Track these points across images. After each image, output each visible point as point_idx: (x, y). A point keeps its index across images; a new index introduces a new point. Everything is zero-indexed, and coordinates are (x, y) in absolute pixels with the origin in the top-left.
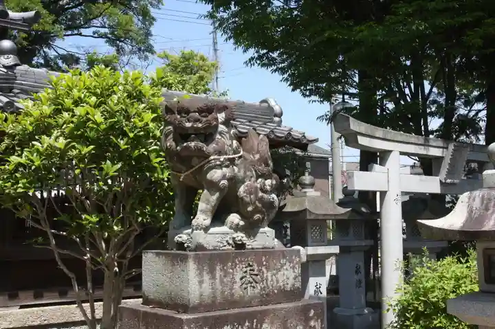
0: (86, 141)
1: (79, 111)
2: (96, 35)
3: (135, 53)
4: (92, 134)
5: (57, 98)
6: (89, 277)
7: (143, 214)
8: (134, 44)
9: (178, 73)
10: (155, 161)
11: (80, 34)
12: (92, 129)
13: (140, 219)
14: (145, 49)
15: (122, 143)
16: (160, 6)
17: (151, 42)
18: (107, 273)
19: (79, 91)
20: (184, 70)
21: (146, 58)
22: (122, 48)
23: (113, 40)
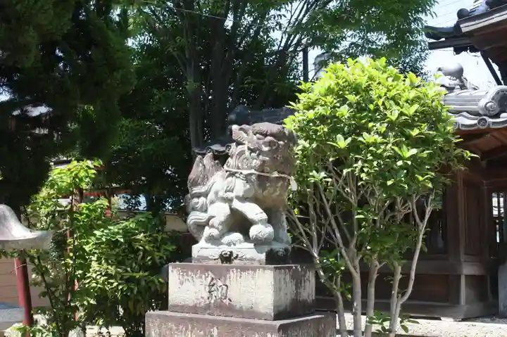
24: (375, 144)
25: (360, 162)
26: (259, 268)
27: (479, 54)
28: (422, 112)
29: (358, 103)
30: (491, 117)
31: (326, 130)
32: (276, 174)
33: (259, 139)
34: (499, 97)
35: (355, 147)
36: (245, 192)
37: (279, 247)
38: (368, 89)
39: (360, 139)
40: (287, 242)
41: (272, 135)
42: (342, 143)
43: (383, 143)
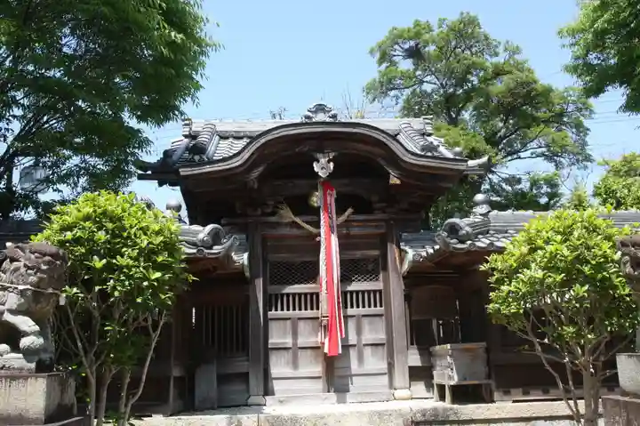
0: (557, 270)
1: (550, 248)
2: (534, 156)
3: (573, 164)
4: (562, 265)
5: (530, 239)
6: (570, 377)
7: (611, 324)
8: (571, 157)
9: (621, 177)
10: (616, 281)
11: (520, 158)
12: (561, 261)
13: (609, 329)
14: (583, 158)
15: (586, 269)
16: (593, 116)
17: (589, 152)
18: (584, 373)
19: (547, 232)
20: (628, 174)
21: (586, 167)
22: (560, 162)
23: (551, 157)
24: (128, 267)
25: (112, 281)
26: (31, 377)
27: (178, 188)
28: (164, 242)
29: (113, 230)
30: (207, 248)
31: (83, 251)
32: (50, 291)
33: (36, 258)
34: (212, 233)
35: (110, 268)
36: (18, 305)
37: (46, 356)
38: (120, 219)
39: (114, 261)
40: (51, 352)
41: (50, 255)
42: (98, 263)
43: (135, 266)
